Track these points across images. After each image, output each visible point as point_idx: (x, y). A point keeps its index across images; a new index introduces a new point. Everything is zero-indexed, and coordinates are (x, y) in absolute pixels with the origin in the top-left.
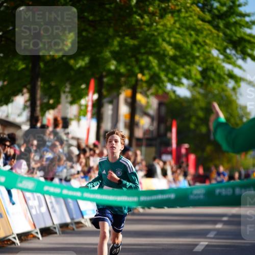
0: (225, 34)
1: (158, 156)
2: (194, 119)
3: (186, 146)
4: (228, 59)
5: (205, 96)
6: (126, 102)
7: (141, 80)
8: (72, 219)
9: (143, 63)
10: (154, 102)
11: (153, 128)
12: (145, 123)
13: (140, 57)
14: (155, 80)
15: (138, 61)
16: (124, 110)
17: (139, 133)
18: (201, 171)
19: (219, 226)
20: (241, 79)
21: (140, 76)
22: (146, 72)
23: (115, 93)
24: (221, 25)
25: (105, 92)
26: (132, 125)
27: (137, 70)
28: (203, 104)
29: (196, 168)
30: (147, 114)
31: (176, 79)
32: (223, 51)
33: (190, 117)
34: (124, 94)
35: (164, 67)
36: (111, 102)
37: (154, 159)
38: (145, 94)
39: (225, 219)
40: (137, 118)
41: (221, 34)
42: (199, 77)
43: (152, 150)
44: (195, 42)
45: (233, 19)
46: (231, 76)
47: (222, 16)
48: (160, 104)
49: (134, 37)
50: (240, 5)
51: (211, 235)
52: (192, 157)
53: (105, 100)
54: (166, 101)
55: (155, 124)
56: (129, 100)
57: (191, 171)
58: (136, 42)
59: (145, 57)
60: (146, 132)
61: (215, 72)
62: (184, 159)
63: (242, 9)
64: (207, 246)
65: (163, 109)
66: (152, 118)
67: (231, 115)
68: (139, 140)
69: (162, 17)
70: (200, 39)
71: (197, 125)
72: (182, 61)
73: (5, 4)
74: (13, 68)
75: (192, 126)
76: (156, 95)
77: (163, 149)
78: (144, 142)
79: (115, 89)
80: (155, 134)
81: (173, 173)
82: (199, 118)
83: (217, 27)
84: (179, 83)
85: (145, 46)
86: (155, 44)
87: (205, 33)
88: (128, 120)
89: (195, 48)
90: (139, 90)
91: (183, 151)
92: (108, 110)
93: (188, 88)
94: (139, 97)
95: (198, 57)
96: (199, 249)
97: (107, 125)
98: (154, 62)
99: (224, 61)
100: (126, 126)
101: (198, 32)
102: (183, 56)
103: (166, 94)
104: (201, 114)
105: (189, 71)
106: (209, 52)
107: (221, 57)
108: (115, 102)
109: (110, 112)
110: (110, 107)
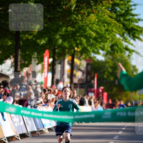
0: (124, 25)
2: (106, 73)
3: (102, 88)
4: (125, 39)
5: (113, 59)
6: (68, 63)
7: (77, 51)
8: (38, 129)
9: (78, 42)
10: (84, 63)
11: (84, 77)
12: (79, 75)
13: (76, 38)
14: (84, 51)
16: (67, 67)
17: (76, 81)
18: (110, 102)
19: (120, 133)
21: (76, 48)
22: (80, 46)
23: (62, 58)
25: (56, 58)
26: (72, 76)
27: (74, 45)
28: (111, 64)
29: (108, 100)
30: (80, 70)
31: (96, 50)
32: (123, 35)
33: (104, 72)
34: (68, 59)
36: (60, 63)
38: (79, 59)
39: (124, 129)
40: (75, 72)
41: (121, 25)
42: (109, 49)
43: (83, 90)
44: (107, 30)
45: (127, 18)
46: (127, 49)
47: (122, 15)
48: (88, 64)
49: (74, 27)
50: (131, 10)
51: (116, 138)
52: (105, 94)
53: (57, 62)
54: (91, 63)
55: (85, 75)
56: (70, 62)
57: (105, 102)
58: (74, 30)
59: (79, 38)
60: (80, 80)
61: (118, 46)
62: (101, 95)
63: (133, 12)
65: (89, 67)
66: (83, 73)
68: (75, 84)
69: (88, 15)
70: (110, 29)
71: (108, 76)
72: (100, 40)
74: (5, 44)
75: (105, 77)
76: (85, 59)
77: (89, 89)
78: (79, 86)
79: (62, 55)
81: (95, 103)
82: (109, 72)
83: (119, 21)
84: (98, 53)
85: (79, 32)
86: (85, 31)
87: (112, 25)
88: (69, 73)
89: (107, 33)
90: (76, 56)
91: (101, 91)
92: (58, 67)
93: (103, 56)
94: (76, 60)
95: (108, 39)
97: (58, 76)
98: (84, 41)
99: (123, 40)
100: (68, 77)
101: (109, 24)
102: (100, 38)
103: (91, 58)
105: (104, 46)
106: (115, 36)
107: (121, 38)
108: (62, 63)
109: (59, 69)
110: (60, 66)
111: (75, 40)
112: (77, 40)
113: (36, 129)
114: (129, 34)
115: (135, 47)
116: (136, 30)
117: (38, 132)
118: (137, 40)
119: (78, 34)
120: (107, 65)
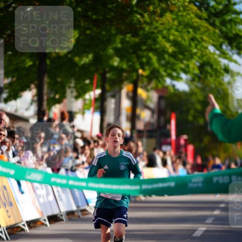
0: (221, 30)
1: (159, 147)
2: (192, 112)
3: (185, 137)
4: (224, 55)
5: (203, 89)
6: (128, 96)
7: (142, 75)
8: (78, 207)
9: (144, 60)
10: (154, 96)
11: (154, 120)
12: (145, 115)
13: (140, 53)
15: (139, 57)
16: (126, 104)
17: (140, 126)
18: (199, 161)
19: (217, 213)
21: (140, 71)
22: (146, 68)
23: (117, 88)
24: (217, 23)
25: (107, 87)
26: (133, 118)
27: (138, 66)
28: (200, 97)
29: (195, 158)
30: (147, 107)
31: (174, 74)
32: (219, 47)
33: (188, 110)
34: (126, 89)
35: (163, 62)
36: (113, 96)
37: (155, 149)
38: (145, 88)
39: (222, 205)
40: (138, 111)
41: (217, 31)
42: (197, 71)
43: (153, 141)
44: (193, 39)
45: (228, 18)
46: (227, 70)
47: (218, 14)
48: (160, 98)
49: (135, 35)
50: (235, 4)
51: (209, 221)
52: (191, 148)
53: (108, 95)
54: (165, 95)
55: (156, 116)
56: (131, 94)
57: (190, 160)
58: (137, 40)
59: (145, 53)
60: (147, 124)
61: (211, 66)
62: (183, 150)
63: (238, 8)
64: (205, 231)
65: (163, 103)
66: (153, 111)
67: (227, 107)
68: (140, 132)
69: (161, 16)
70: (198, 36)
71: (194, 117)
72: (180, 57)
73: (13, 5)
74: (21, 65)
75: (190, 118)
76: (156, 89)
77: (163, 140)
78: (145, 134)
79: (117, 84)
80: (155, 126)
81: (173, 163)
82: (196, 111)
83: (213, 25)
84: (178, 78)
85: (145, 44)
86: (155, 41)
87: (202, 29)
88: (129, 113)
89: (193, 44)
90: (140, 84)
91: (182, 142)
92: (111, 104)
93: (187, 83)
94: (141, 92)
95: (195, 54)
96: (197, 234)
97: (110, 118)
98: (154, 59)
99: (220, 56)
100: (128, 119)
101: (196, 29)
103: (165, 88)
104: (199, 107)
105: (188, 66)
106: (206, 48)
107: (218, 52)
108: (117, 96)
109: (113, 106)
110: (113, 101)
111: (138, 57)
112: (143, 57)
117: (78, 212)
119: (144, 48)
120: (194, 99)
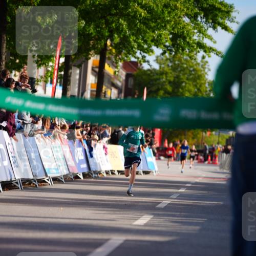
14: (124, 45)
15: (108, 23)
20: (211, 49)
30: (114, 85)
32: (194, 18)
39: (188, 185)
44: (166, 6)
72: (153, 25)
95: (169, 22)
99: (194, 28)
102: (154, 19)
109: (78, 77)
110: (78, 71)
112: (113, 22)
113: (31, 177)
114: (206, 16)
115: (215, 42)
116: (219, 10)
117: (35, 181)
118: (219, 28)
119: (114, 12)
